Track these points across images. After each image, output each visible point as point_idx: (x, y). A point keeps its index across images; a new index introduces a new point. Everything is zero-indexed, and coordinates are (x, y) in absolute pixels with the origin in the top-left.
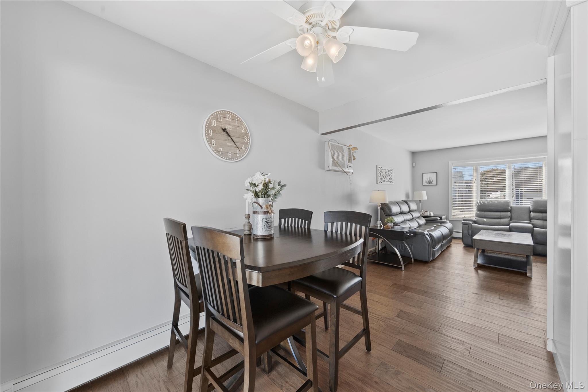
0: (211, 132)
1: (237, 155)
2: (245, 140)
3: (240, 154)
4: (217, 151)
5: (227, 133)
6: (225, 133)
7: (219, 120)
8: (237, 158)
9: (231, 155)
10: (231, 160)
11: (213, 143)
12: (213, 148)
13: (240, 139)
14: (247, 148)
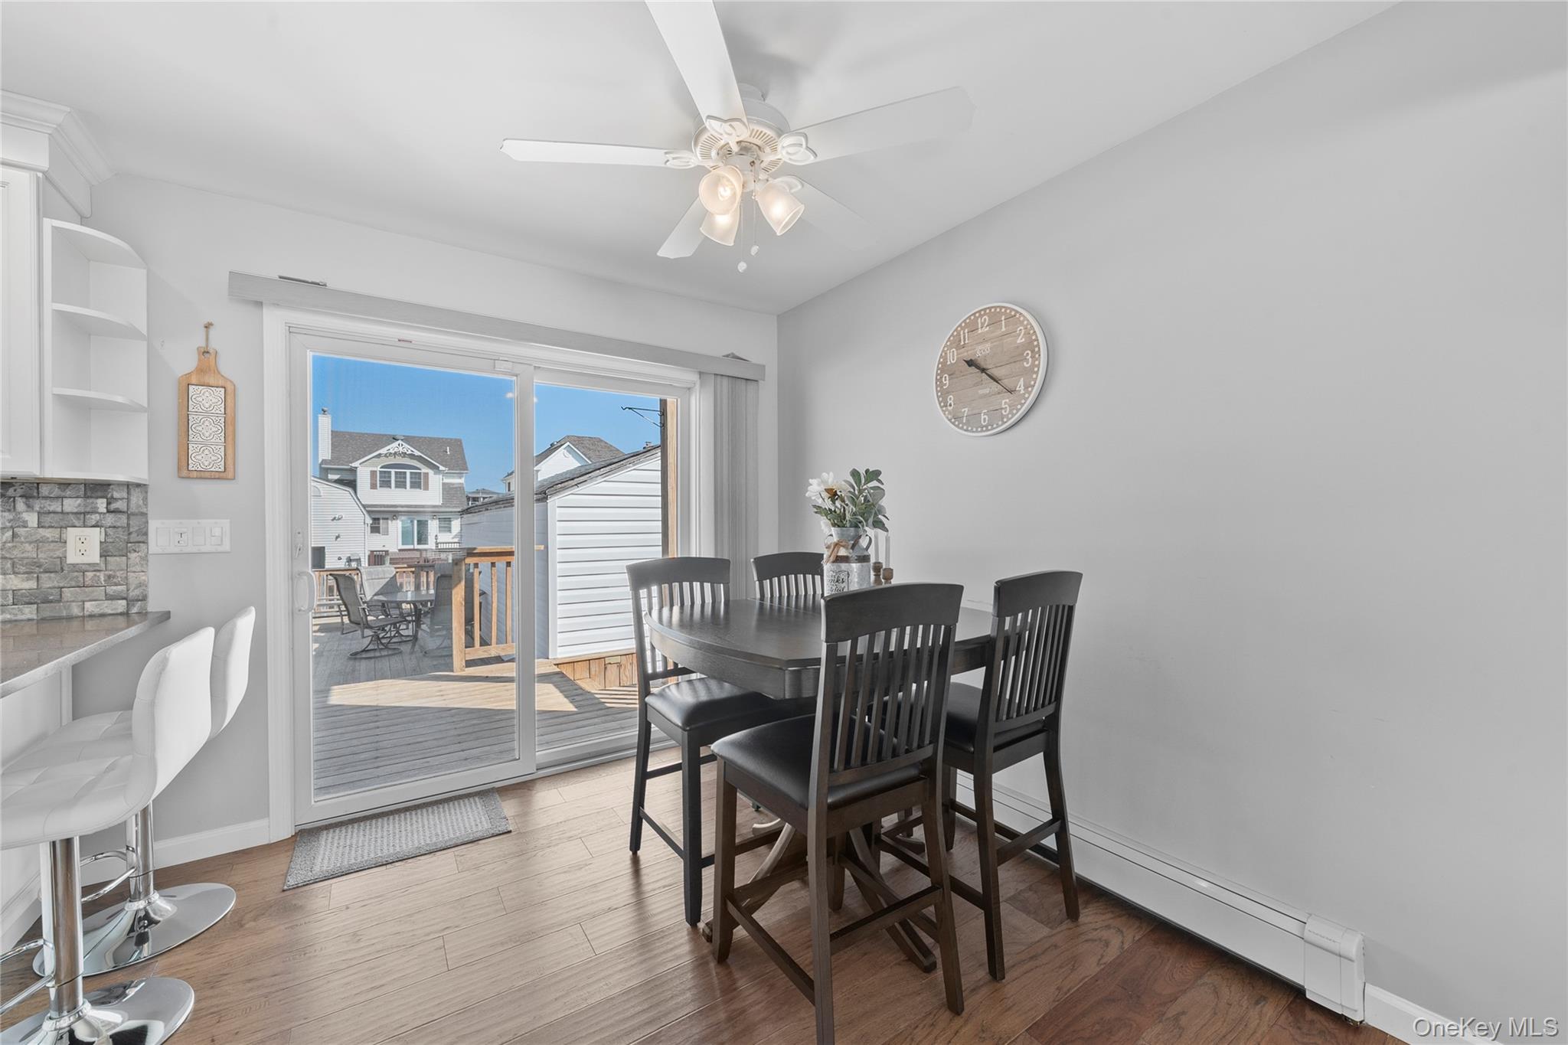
0: (945, 380)
1: (1003, 411)
2: (1025, 363)
3: (1010, 407)
4: (956, 418)
5: (978, 367)
6: (973, 369)
7: (962, 343)
8: (1002, 421)
9: (987, 419)
10: (987, 430)
11: (949, 402)
12: (950, 413)
13: (1013, 364)
14: (1032, 383)
